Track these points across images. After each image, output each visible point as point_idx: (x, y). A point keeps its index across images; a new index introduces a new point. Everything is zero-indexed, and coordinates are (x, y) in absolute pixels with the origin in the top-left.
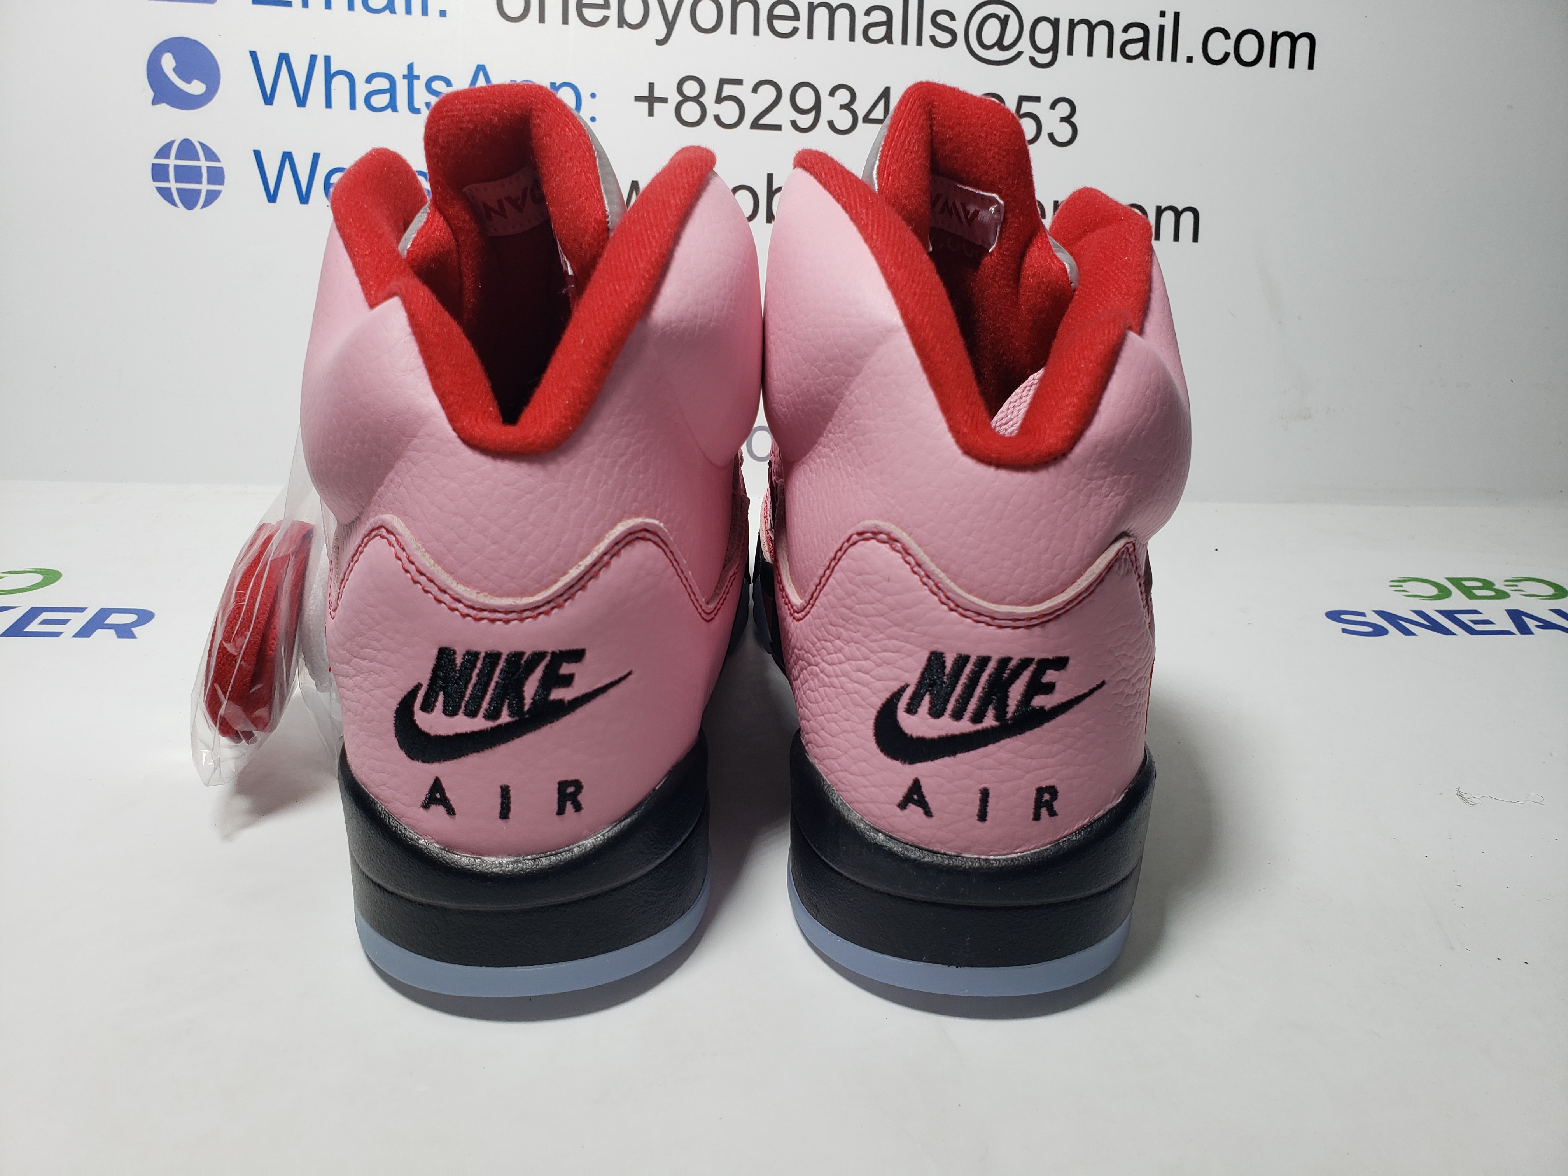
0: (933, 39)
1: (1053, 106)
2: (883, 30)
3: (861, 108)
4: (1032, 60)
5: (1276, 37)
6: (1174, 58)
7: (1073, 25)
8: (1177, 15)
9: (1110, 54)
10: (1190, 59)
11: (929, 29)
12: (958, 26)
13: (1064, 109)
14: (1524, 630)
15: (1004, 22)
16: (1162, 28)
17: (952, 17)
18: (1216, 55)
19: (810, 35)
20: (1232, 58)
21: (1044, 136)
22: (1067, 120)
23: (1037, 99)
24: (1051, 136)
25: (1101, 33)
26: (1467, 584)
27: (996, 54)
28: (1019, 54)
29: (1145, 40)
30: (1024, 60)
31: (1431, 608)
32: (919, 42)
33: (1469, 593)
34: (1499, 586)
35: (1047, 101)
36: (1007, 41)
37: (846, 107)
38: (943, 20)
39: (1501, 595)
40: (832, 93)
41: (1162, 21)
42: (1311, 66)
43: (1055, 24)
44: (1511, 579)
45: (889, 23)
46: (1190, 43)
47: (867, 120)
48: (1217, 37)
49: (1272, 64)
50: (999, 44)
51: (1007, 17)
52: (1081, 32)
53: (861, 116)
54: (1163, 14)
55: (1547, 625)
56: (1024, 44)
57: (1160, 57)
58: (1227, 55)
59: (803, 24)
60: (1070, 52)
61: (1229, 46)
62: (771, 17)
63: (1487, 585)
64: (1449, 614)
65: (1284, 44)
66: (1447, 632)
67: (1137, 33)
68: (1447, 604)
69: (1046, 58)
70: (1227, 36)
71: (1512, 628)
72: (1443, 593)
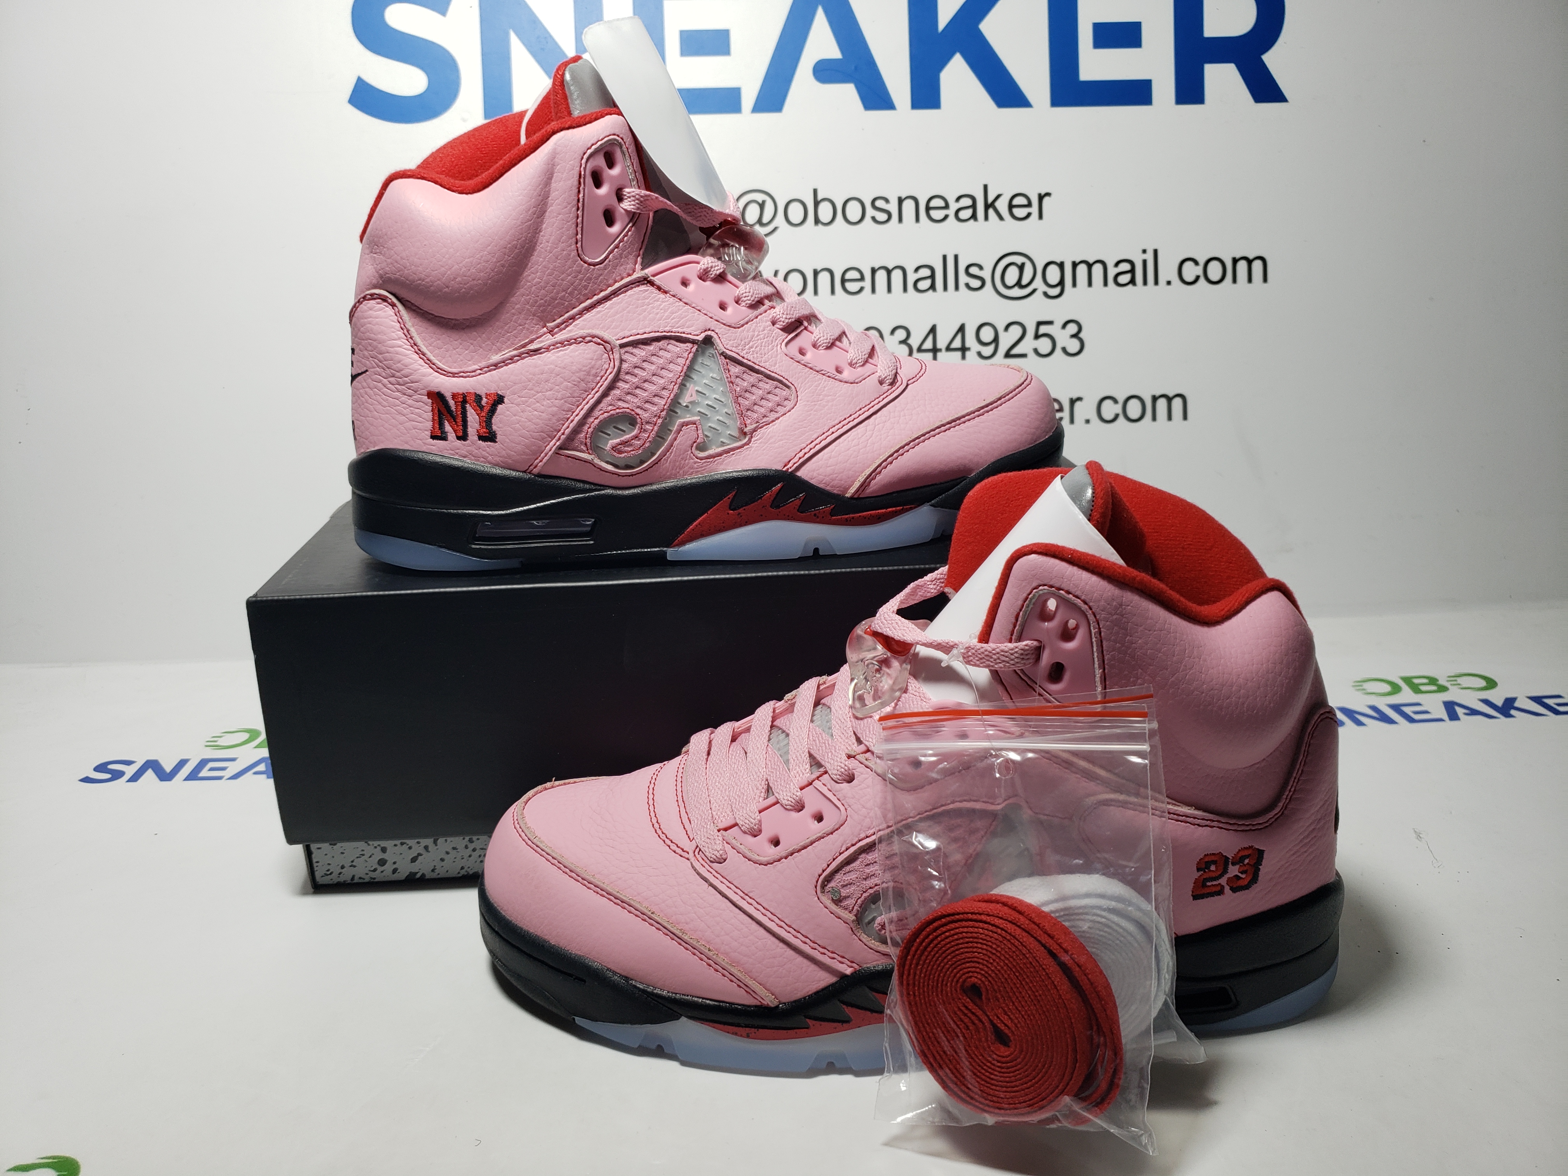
0: (967, 285)
1: (1064, 326)
2: (928, 283)
3: (915, 342)
4: (1046, 294)
5: (1235, 261)
6: (1156, 282)
7: (1075, 265)
8: (1156, 252)
9: (1106, 284)
10: (1169, 283)
11: (963, 278)
12: (986, 274)
13: (1072, 328)
14: (1453, 716)
15: (1021, 268)
16: (1145, 262)
17: (981, 268)
18: (1189, 277)
19: (873, 290)
20: (1202, 280)
21: (1058, 350)
22: (1075, 336)
23: (1050, 323)
24: (1064, 350)
25: (1097, 269)
26: (1416, 681)
27: (1017, 292)
28: (1034, 291)
29: (1132, 271)
30: (1039, 295)
31: (1382, 704)
32: (957, 288)
33: (1416, 689)
34: (1442, 682)
35: (1059, 323)
36: (1025, 281)
37: (904, 342)
38: (974, 270)
39: (1442, 689)
40: (893, 332)
41: (1145, 256)
42: (1265, 280)
43: (1061, 265)
44: (1453, 674)
45: (932, 277)
46: (1167, 270)
47: (920, 350)
48: (1188, 265)
49: (1235, 280)
50: (1019, 284)
51: (1023, 264)
52: (1082, 270)
53: (915, 347)
54: (1144, 251)
55: (1473, 712)
56: (1038, 283)
57: (1145, 283)
58: (1198, 278)
59: (867, 283)
60: (1074, 284)
61: (1199, 270)
62: (843, 281)
63: (1433, 681)
64: (1396, 708)
65: (1242, 266)
66: (1391, 721)
67: (1126, 267)
68: (1396, 700)
69: (1056, 291)
70: (1196, 263)
71: (1444, 715)
72: (1396, 689)
